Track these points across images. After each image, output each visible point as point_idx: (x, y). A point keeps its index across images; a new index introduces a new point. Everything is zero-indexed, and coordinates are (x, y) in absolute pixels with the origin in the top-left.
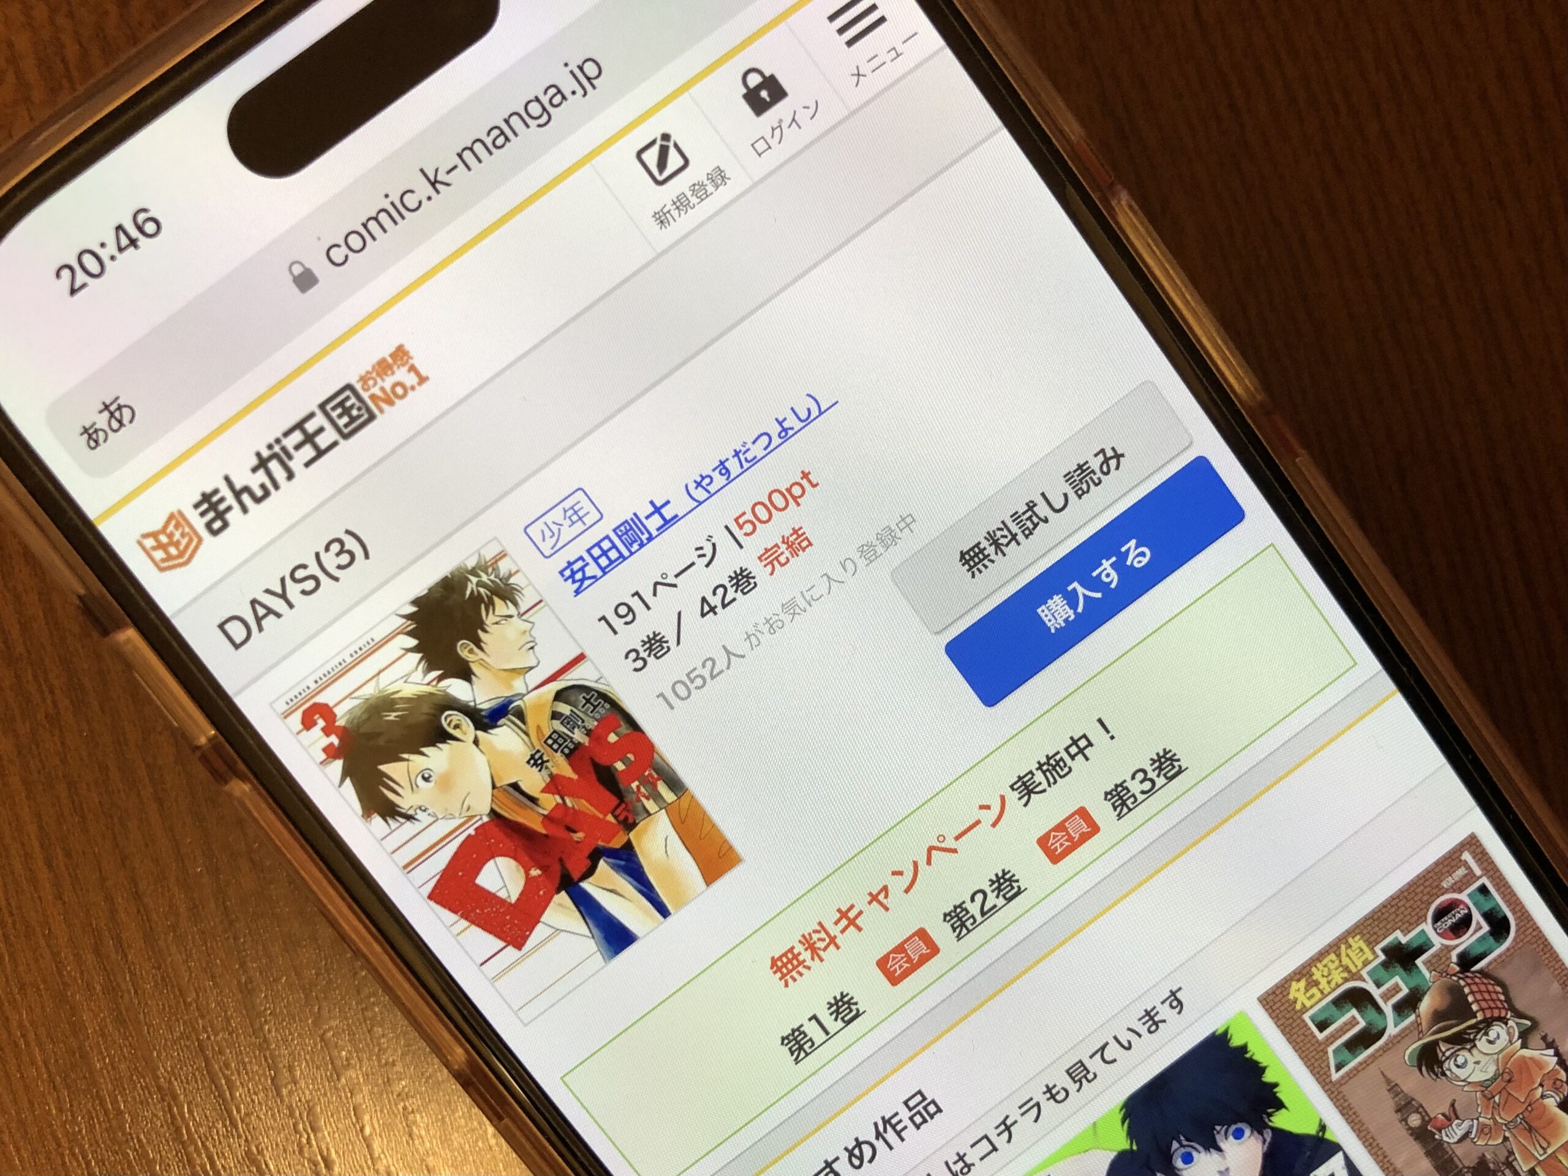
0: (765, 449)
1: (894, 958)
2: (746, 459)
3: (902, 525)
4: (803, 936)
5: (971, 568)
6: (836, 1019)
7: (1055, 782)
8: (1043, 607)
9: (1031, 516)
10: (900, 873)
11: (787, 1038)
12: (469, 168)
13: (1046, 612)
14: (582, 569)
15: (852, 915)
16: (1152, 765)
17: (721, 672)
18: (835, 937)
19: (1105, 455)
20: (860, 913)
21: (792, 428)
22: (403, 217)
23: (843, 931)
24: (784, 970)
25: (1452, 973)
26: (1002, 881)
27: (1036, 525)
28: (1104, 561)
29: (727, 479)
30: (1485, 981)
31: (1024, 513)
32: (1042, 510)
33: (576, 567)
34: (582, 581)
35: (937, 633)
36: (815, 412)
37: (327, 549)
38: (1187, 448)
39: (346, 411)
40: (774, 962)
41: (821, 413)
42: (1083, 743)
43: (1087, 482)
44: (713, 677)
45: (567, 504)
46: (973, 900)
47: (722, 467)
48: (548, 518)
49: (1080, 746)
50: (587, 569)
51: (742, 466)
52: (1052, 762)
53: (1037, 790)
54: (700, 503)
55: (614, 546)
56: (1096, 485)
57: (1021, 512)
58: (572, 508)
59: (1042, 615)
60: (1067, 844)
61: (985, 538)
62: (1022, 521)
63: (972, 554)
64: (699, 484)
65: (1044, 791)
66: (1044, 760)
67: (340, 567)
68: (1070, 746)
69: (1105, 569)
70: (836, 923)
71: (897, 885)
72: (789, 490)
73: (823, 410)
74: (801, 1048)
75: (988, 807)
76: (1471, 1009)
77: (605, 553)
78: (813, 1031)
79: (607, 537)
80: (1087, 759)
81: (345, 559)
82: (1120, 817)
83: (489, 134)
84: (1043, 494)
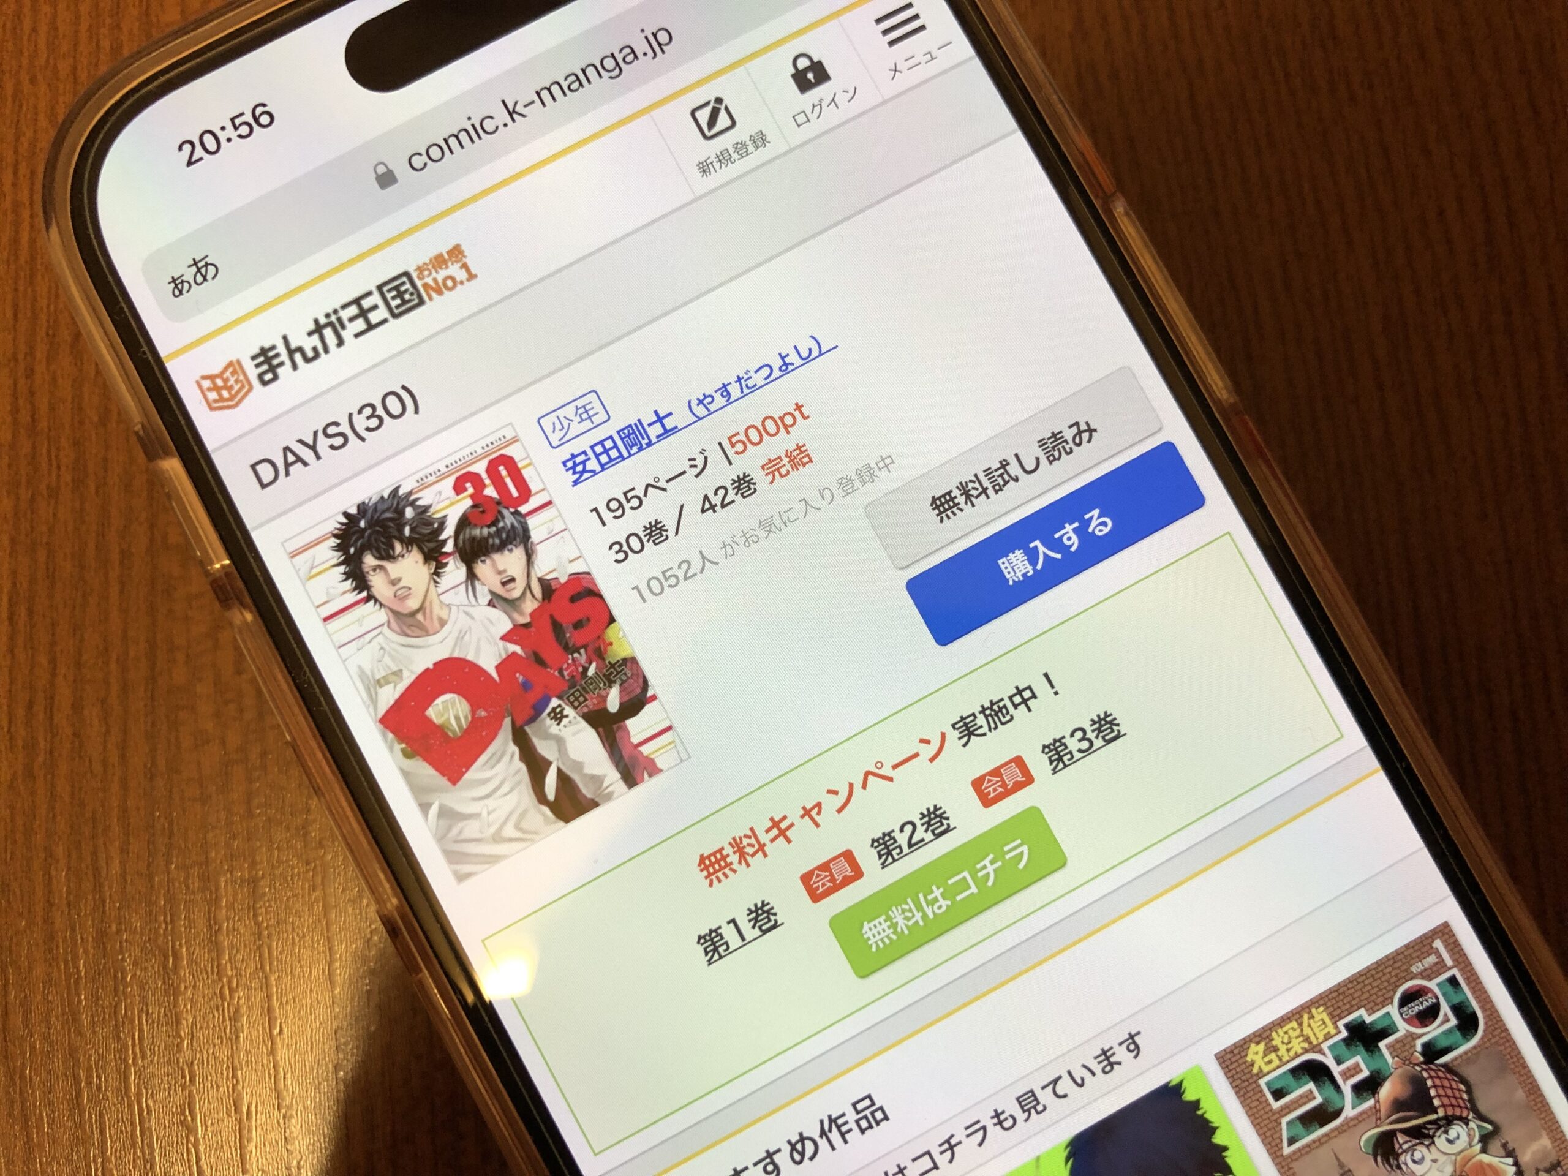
0: (766, 379)
1: (818, 876)
2: (747, 385)
3: (881, 465)
4: (734, 839)
5: (940, 513)
6: (754, 927)
7: (996, 728)
8: (1004, 560)
9: (1003, 474)
10: (835, 792)
11: (704, 937)
12: (544, 104)
13: (1007, 564)
14: (584, 463)
15: (783, 825)
16: (1091, 725)
17: (695, 575)
18: (764, 845)
19: (1078, 428)
20: (792, 825)
21: (792, 364)
22: (479, 137)
23: (772, 840)
24: (711, 870)
25: (1416, 1062)
26: (933, 816)
27: (1006, 483)
28: (1067, 525)
29: (727, 401)
30: (1449, 1076)
31: (996, 470)
32: (1014, 469)
33: (578, 460)
34: (582, 473)
35: (900, 569)
36: (815, 353)
37: (360, 412)
38: (1157, 432)
39: (400, 295)
40: (702, 859)
41: (820, 354)
42: (1027, 694)
43: (1059, 450)
44: (686, 578)
45: (580, 403)
46: (902, 830)
47: (724, 389)
48: (561, 413)
49: (1024, 697)
50: (588, 463)
51: (742, 392)
52: (995, 707)
53: (977, 732)
54: (699, 419)
55: (616, 446)
56: (1068, 454)
57: (993, 468)
58: (584, 407)
59: (1003, 567)
60: (1000, 789)
61: (958, 487)
62: (994, 476)
63: (943, 500)
64: (700, 402)
65: (984, 734)
66: (987, 705)
67: (368, 429)
68: (1014, 695)
69: (1067, 533)
70: (767, 831)
71: (831, 804)
72: (782, 419)
73: (823, 351)
74: (716, 950)
75: (928, 742)
76: (1433, 1104)
77: (606, 451)
78: (729, 933)
79: (611, 437)
80: (1029, 710)
81: (374, 422)
82: (1055, 771)
83: (566, 79)
84: (1016, 456)
